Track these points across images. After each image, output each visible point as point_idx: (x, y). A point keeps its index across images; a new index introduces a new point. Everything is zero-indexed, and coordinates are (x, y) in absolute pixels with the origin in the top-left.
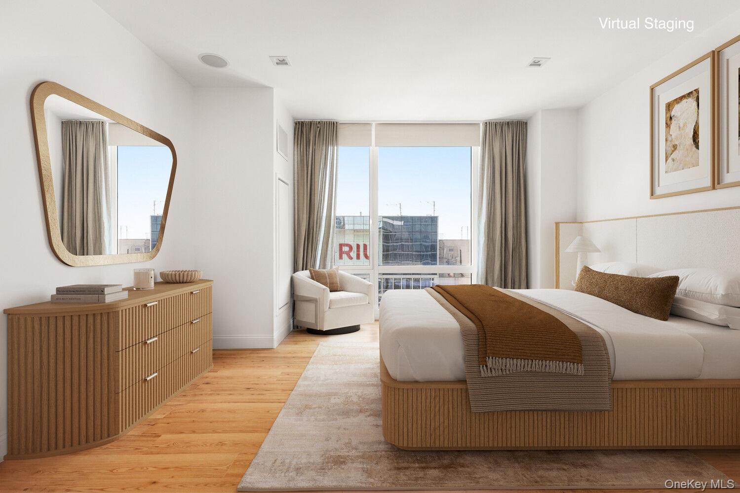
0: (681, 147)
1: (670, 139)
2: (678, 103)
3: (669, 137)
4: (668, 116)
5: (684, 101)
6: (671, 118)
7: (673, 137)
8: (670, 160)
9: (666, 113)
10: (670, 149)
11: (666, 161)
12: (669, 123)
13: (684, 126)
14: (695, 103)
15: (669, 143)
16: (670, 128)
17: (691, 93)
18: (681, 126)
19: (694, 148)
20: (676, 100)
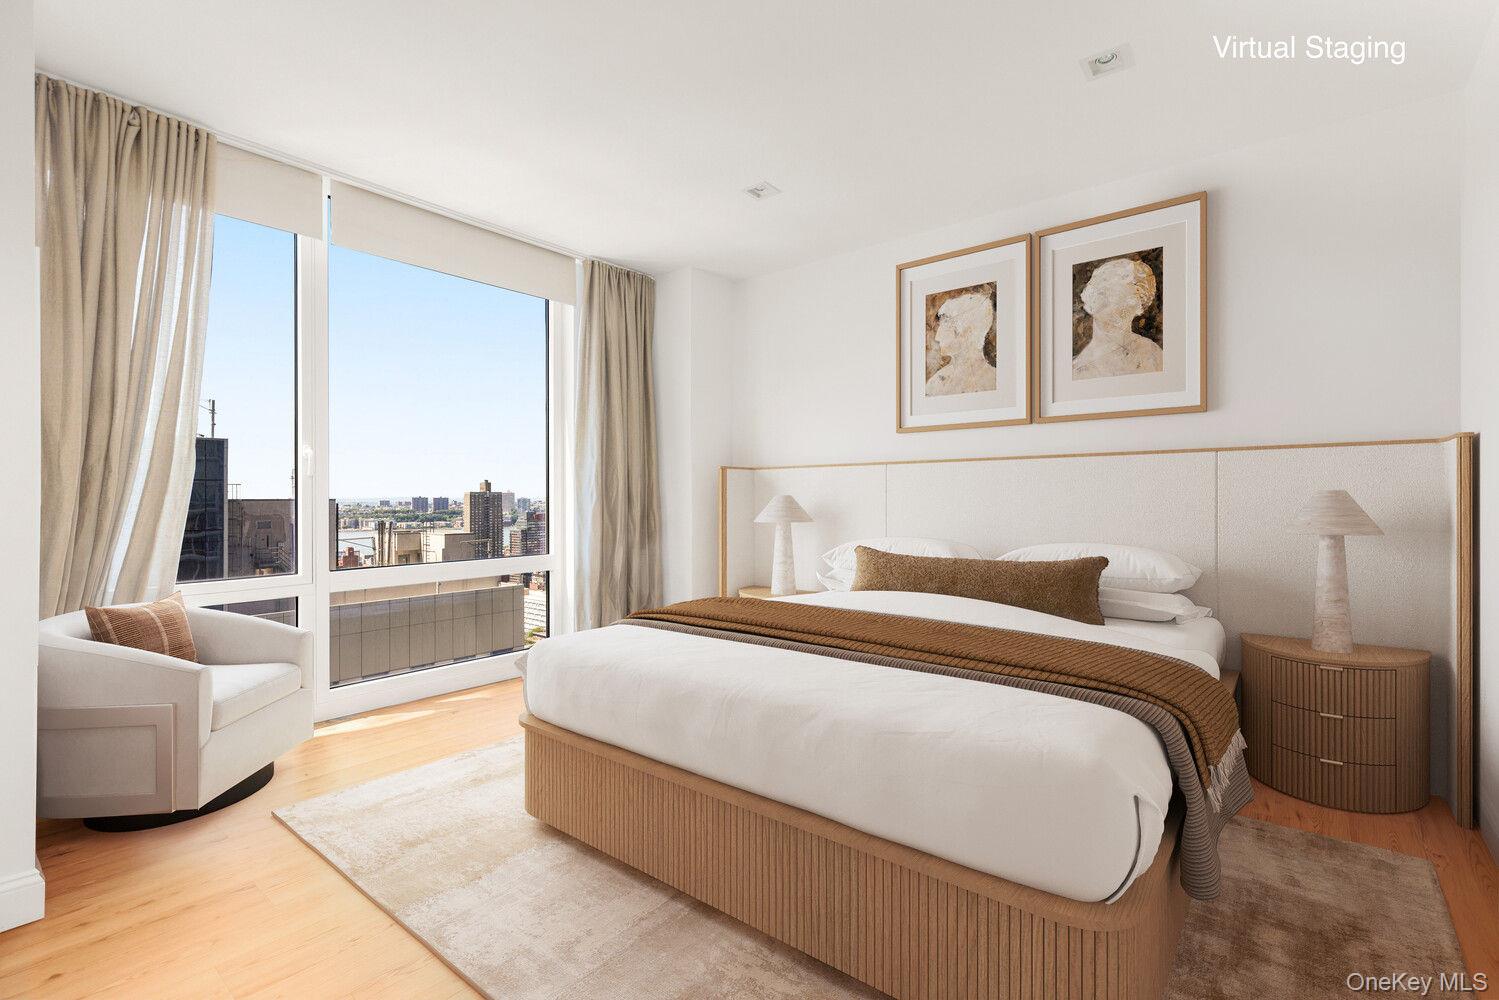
0: (960, 361)
1: (935, 347)
2: (954, 297)
3: (933, 343)
4: (931, 313)
5: (966, 297)
6: (937, 318)
7: (942, 344)
8: (935, 378)
9: (928, 310)
10: (934, 363)
11: (927, 379)
12: (933, 324)
13: (965, 332)
14: (988, 303)
15: (932, 353)
16: (935, 331)
17: (981, 286)
18: (960, 330)
19: (986, 365)
20: (949, 292)
